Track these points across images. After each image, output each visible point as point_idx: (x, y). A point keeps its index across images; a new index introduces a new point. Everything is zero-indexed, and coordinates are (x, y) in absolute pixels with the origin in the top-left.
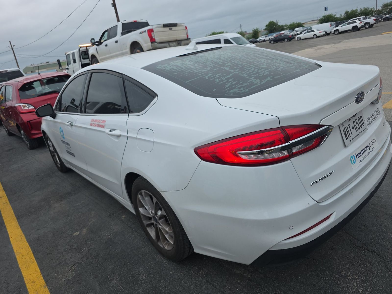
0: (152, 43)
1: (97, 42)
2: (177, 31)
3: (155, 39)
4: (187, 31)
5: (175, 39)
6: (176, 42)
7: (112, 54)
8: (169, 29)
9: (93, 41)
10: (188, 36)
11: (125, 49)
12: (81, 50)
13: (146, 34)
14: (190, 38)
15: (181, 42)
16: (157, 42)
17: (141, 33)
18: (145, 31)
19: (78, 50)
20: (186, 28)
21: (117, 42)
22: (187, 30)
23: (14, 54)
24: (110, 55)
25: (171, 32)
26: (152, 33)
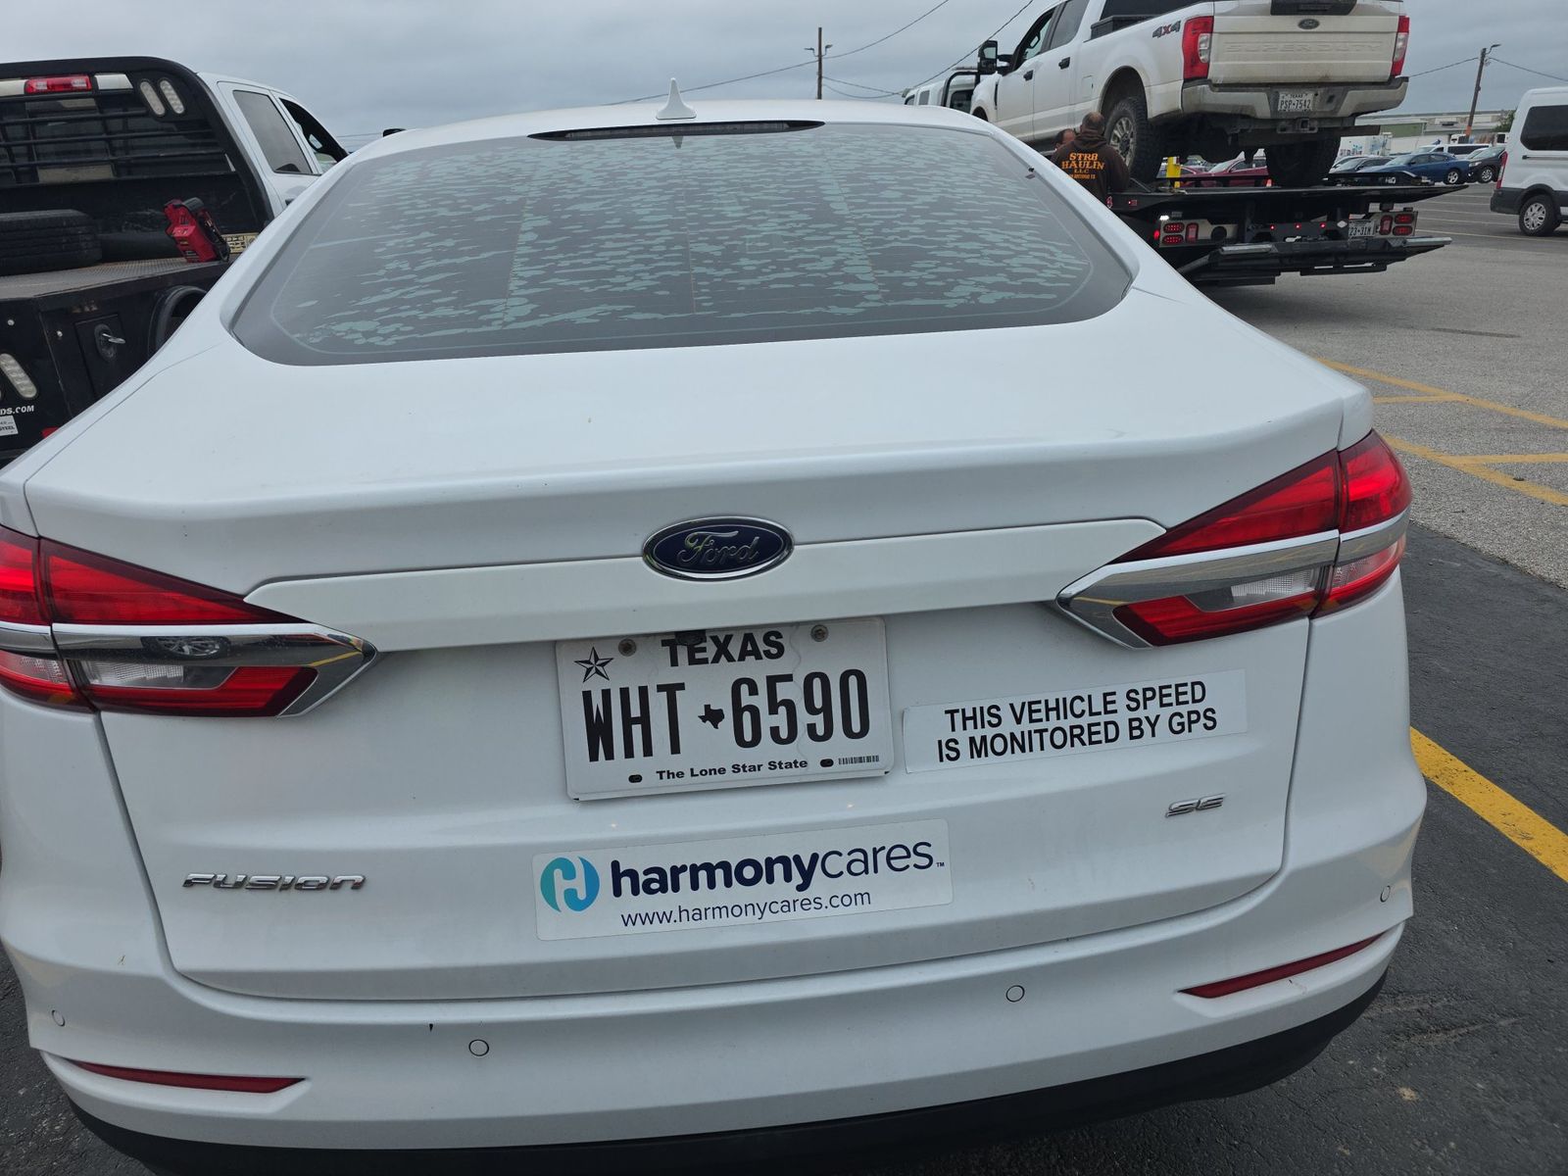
0: (1188, 80)
1: (1003, 58)
2: (1342, 37)
3: (1207, 66)
4: (1405, 41)
5: (1316, 74)
6: (1321, 91)
7: (1039, 116)
8: (1301, 25)
9: (990, 53)
10: (1397, 66)
11: (1086, 99)
12: (954, 86)
13: (1176, 39)
14: (1406, 79)
15: (1344, 95)
16: (1209, 82)
17: (1157, 34)
18: (1176, 27)
19: (942, 84)
20: (1404, 24)
21: (1065, 64)
22: (1402, 36)
23: (820, 78)
24: (1028, 118)
25: (1309, 39)
26: (1204, 37)
